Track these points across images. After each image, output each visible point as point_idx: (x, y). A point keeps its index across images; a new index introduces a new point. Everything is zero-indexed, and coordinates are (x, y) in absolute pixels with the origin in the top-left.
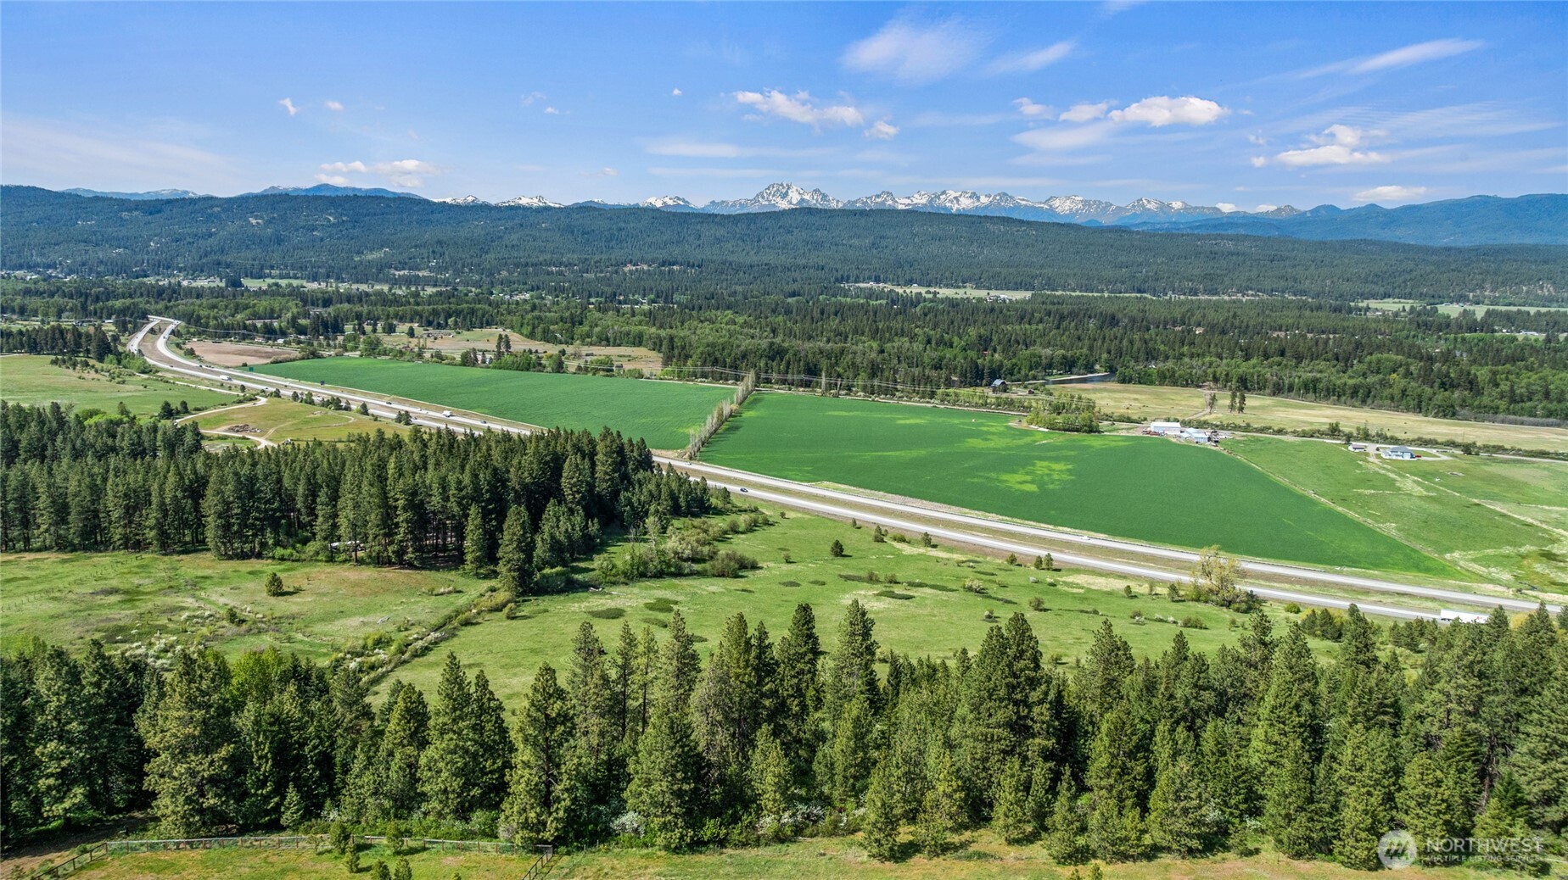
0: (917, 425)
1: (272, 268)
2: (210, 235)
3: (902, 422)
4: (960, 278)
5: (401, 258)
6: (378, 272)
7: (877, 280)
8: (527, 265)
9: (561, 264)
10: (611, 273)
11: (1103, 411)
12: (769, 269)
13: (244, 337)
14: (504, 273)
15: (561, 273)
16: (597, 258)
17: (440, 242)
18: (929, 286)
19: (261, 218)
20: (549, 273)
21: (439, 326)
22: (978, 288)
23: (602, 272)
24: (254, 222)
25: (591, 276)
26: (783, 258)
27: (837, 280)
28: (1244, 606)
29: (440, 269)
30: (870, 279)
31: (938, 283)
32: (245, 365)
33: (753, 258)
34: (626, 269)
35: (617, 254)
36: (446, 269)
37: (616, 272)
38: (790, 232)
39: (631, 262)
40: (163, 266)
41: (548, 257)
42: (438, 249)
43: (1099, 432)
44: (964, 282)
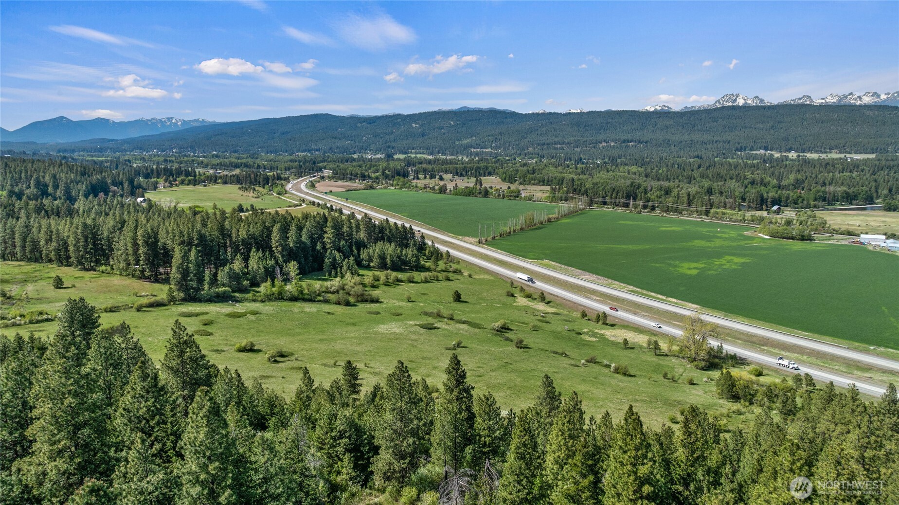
0: (674, 231)
1: (413, 149)
2: (392, 133)
3: (664, 229)
4: (828, 147)
5: (477, 142)
6: (465, 149)
7: (766, 149)
8: (544, 144)
9: (563, 143)
10: (592, 148)
11: (832, 227)
12: (692, 144)
13: (351, 179)
14: (531, 149)
15: (562, 149)
16: (585, 139)
17: (501, 134)
18: (803, 152)
19: (418, 124)
20: (555, 149)
21: (462, 175)
22: (840, 153)
23: (586, 147)
24: (414, 125)
25: (579, 150)
26: (705, 136)
27: (737, 149)
28: (703, 364)
29: (496, 148)
30: (761, 148)
31: (810, 150)
32: (331, 192)
33: (686, 137)
34: (601, 145)
35: (600, 137)
36: (500, 147)
37: (594, 147)
38: (717, 121)
39: (605, 141)
40: (365, 149)
41: (556, 140)
42: (499, 137)
43: (811, 240)
44: (830, 149)
